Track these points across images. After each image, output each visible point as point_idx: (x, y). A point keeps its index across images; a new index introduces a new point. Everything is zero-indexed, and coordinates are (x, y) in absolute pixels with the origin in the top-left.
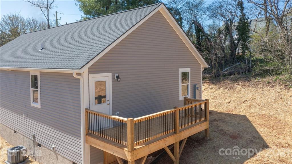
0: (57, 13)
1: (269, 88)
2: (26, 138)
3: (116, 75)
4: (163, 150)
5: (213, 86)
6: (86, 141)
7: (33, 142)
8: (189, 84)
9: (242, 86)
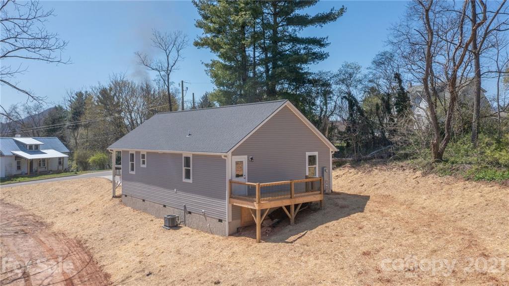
0: (184, 83)
1: (401, 172)
2: (176, 209)
3: (250, 157)
4: (281, 208)
5: (352, 170)
6: (230, 202)
7: (183, 211)
8: (317, 166)
9: (380, 170)
